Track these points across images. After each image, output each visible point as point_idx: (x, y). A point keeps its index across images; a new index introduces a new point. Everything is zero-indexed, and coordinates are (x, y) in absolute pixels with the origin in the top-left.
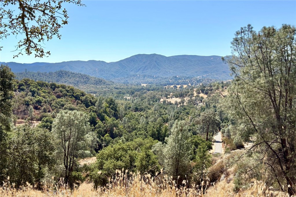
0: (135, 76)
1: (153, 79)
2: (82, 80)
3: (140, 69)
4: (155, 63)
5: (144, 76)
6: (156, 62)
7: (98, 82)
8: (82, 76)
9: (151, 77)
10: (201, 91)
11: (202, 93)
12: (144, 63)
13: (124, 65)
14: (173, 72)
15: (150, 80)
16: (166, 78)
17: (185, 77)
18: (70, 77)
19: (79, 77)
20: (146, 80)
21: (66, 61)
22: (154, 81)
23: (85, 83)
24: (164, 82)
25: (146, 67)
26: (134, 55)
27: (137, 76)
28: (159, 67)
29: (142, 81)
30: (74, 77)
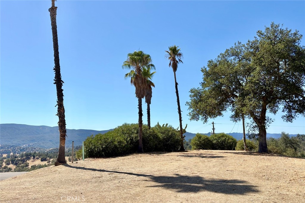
11: (12, 164)
17: (9, 146)
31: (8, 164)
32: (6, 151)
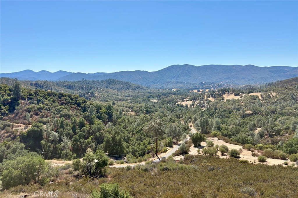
0: (170, 83)
1: (184, 84)
2: (125, 87)
3: (174, 77)
4: (187, 72)
5: (177, 82)
6: (187, 70)
7: (137, 88)
8: (125, 83)
9: (182, 83)
10: (210, 96)
11: (211, 97)
12: (178, 72)
13: (162, 73)
14: (201, 79)
15: (181, 85)
16: (194, 84)
17: (210, 83)
18: (116, 84)
19: (123, 84)
20: (178, 86)
21: (118, 71)
22: (184, 86)
23: (128, 88)
24: (192, 87)
25: (179, 75)
26: (170, 66)
27: (171, 82)
28: (189, 74)
29: (175, 86)
30: (119, 84)
31: (209, 97)
32: (208, 87)
